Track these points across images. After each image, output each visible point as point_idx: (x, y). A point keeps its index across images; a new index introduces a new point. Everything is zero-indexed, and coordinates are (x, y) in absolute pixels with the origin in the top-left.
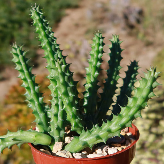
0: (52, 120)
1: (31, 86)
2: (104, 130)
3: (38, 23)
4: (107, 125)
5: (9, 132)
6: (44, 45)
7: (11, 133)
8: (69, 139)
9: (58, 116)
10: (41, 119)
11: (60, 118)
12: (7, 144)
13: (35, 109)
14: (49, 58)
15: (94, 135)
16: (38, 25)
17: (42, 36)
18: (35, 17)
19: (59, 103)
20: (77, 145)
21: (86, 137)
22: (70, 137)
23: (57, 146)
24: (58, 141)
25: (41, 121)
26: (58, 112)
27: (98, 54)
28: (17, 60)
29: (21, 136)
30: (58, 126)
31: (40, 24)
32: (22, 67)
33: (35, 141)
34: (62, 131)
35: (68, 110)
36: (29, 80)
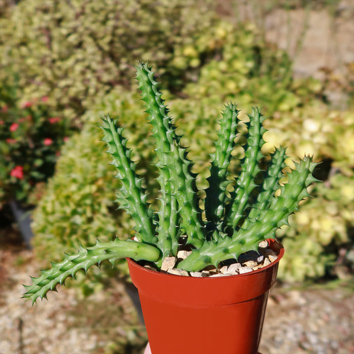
0: (162, 226)
1: (130, 178)
2: (236, 241)
3: (145, 86)
4: (240, 235)
6: (153, 118)
8: (184, 254)
9: (171, 221)
10: (143, 225)
12: (96, 258)
13: (135, 210)
14: (159, 137)
15: (221, 248)
16: (146, 89)
17: (151, 105)
18: (142, 77)
20: (196, 261)
21: (209, 251)
22: (185, 251)
23: (167, 262)
24: (169, 256)
25: (144, 228)
26: (170, 215)
27: (230, 135)
28: (110, 139)
29: (116, 247)
30: (169, 234)
31: (149, 89)
32: (117, 150)
33: (136, 254)
34: (175, 244)
35: (185, 213)
36: (127, 169)
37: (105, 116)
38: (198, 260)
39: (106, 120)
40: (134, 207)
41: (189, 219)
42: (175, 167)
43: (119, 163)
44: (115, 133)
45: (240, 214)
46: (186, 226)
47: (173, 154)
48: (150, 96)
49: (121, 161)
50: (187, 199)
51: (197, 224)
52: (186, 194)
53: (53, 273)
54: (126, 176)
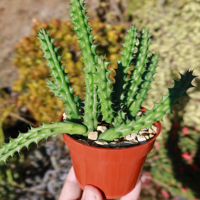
0: (87, 111)
1: (61, 76)
2: (139, 123)
3: (77, 11)
4: (141, 119)
5: (45, 124)
6: (82, 35)
7: (46, 125)
8: (102, 128)
9: (93, 108)
10: (72, 109)
11: (95, 111)
12: (44, 136)
13: (66, 99)
14: (86, 50)
15: (129, 127)
16: (78, 13)
17: (81, 26)
18: (75, 3)
19: (95, 96)
20: (112, 135)
21: (121, 129)
22: (102, 126)
23: (92, 135)
24: (93, 131)
25: (73, 111)
26: (93, 104)
27: (132, 48)
28: (46, 48)
29: (57, 127)
30: (92, 117)
31: (80, 13)
32: (51, 55)
33: (72, 131)
34: (96, 122)
35: (104, 104)
36: (59, 70)
37: (41, 29)
38: (114, 134)
39: (41, 32)
40: (65, 97)
41: (107, 108)
42: (101, 74)
43: (53, 65)
44: (50, 43)
45: (132, 99)
46: (103, 111)
47: (100, 66)
48: (81, 19)
49: (54, 64)
50: (107, 95)
51: (111, 110)
52: (107, 92)
53: (12, 146)
54: (59, 75)
